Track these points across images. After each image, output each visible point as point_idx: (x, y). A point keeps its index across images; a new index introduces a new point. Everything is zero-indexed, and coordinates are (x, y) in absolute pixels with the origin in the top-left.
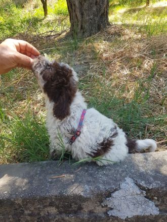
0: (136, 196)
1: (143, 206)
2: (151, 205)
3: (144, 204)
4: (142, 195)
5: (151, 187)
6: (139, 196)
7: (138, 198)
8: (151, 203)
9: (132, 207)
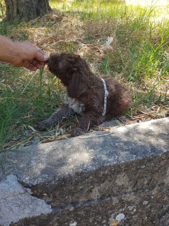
0: (19, 196)
1: (31, 206)
2: (41, 203)
3: (31, 204)
4: (27, 194)
5: (35, 183)
6: (23, 195)
7: (23, 197)
8: (41, 202)
9: (16, 209)
